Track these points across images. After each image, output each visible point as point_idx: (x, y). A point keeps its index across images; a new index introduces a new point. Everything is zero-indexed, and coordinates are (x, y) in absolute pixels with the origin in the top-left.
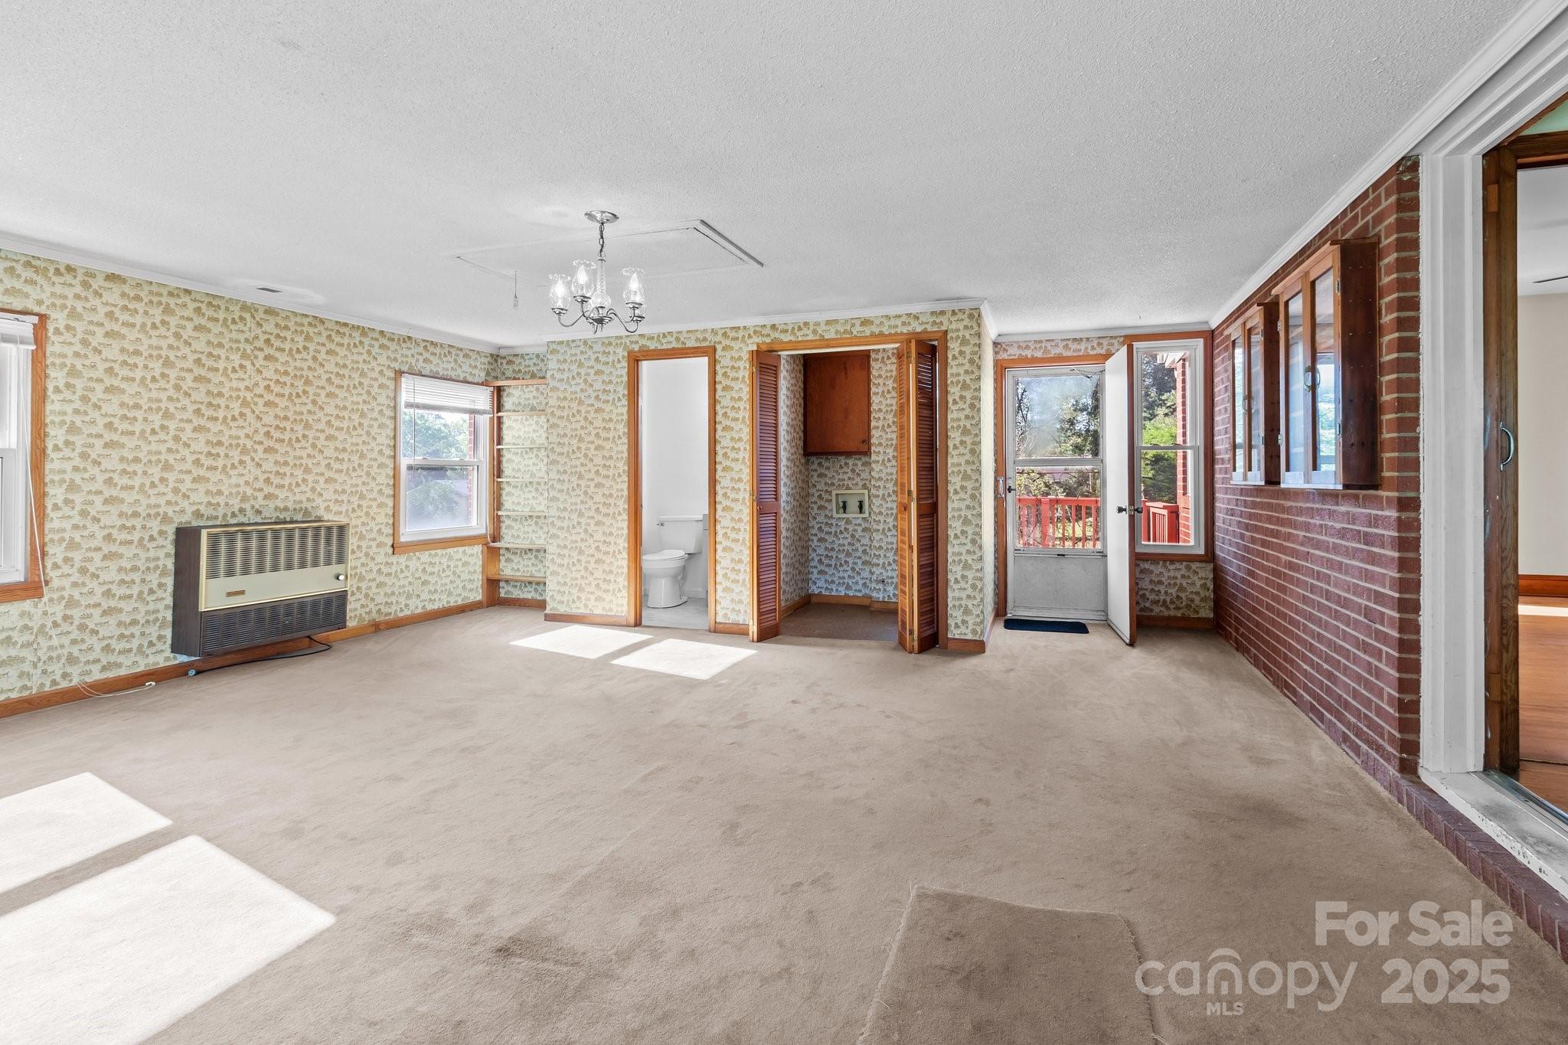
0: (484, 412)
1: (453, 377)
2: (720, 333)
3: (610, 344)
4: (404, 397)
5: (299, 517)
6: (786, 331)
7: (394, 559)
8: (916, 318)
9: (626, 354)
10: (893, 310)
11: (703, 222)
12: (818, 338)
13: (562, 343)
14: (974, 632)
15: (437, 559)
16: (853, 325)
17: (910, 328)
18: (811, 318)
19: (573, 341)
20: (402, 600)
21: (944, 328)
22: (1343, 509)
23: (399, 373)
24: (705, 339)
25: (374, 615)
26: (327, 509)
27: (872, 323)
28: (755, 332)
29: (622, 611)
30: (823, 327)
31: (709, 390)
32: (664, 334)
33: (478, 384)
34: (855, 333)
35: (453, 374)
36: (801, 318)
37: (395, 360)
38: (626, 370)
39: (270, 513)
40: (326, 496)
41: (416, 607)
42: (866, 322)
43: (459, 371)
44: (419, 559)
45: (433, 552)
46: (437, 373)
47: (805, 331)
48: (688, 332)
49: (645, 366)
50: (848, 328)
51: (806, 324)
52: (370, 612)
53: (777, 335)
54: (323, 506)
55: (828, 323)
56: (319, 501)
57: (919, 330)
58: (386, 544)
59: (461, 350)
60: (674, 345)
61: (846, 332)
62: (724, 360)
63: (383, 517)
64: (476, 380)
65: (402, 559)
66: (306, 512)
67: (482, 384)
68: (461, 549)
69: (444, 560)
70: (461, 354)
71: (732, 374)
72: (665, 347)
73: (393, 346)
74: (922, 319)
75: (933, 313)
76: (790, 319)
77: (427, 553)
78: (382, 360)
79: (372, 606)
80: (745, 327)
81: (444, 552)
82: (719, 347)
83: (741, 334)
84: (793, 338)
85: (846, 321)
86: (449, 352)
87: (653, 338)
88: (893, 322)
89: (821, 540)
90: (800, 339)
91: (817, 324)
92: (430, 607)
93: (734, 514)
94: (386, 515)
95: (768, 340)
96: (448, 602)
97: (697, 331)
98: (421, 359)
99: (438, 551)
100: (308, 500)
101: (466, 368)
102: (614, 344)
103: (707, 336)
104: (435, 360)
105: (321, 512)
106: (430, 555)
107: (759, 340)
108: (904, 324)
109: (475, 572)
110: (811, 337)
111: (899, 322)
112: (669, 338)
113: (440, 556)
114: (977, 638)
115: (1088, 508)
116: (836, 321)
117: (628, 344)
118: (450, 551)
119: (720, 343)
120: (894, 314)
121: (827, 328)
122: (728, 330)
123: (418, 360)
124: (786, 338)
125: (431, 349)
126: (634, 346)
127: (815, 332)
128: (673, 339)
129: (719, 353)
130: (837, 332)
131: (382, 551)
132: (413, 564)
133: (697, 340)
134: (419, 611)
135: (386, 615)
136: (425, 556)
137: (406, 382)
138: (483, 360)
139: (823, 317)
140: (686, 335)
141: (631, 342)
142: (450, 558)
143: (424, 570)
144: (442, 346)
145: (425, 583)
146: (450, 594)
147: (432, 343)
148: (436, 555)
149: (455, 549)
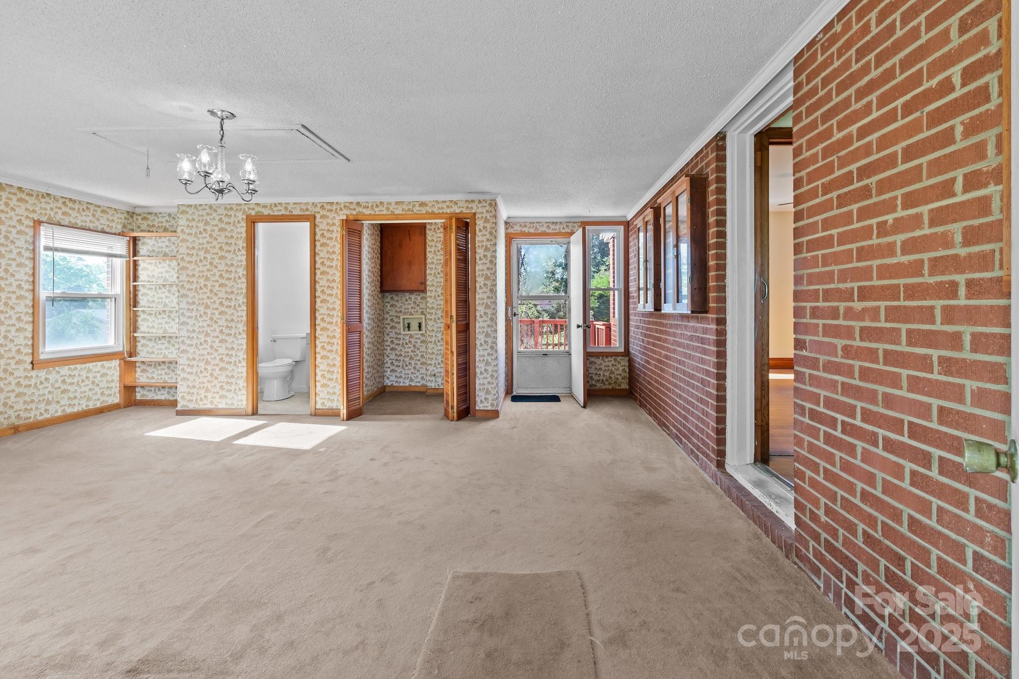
0: (121, 256)
1: (91, 228)
2: (319, 206)
3: (231, 209)
4: (43, 241)
6: (368, 207)
7: (34, 373)
8: (456, 203)
9: (245, 217)
10: (441, 197)
11: (303, 126)
12: (390, 213)
13: (190, 206)
14: (492, 405)
15: (76, 373)
16: (414, 206)
17: (452, 210)
18: (385, 199)
19: (200, 205)
20: (42, 406)
21: (473, 211)
22: (691, 324)
23: (38, 223)
24: (307, 210)
27: (427, 205)
28: (345, 206)
29: (242, 405)
30: (393, 206)
31: (311, 246)
32: (275, 204)
33: (115, 234)
34: (415, 211)
35: (91, 226)
36: (378, 199)
37: (34, 211)
38: (245, 229)
41: (55, 411)
42: (423, 204)
43: (97, 223)
44: (58, 372)
45: (72, 367)
46: (76, 223)
47: (381, 208)
48: (294, 204)
49: (261, 227)
50: (411, 207)
51: (381, 203)
52: (10, 418)
53: (361, 210)
55: (397, 203)
57: (457, 211)
58: (25, 362)
59: (99, 207)
60: (283, 212)
61: (409, 210)
62: (322, 225)
63: (22, 340)
64: (113, 231)
65: (42, 373)
67: (119, 234)
68: (99, 364)
69: (84, 373)
70: (99, 210)
71: (328, 235)
72: (276, 213)
73: (32, 200)
74: (460, 204)
75: (466, 201)
76: (371, 199)
77: (66, 367)
78: (23, 211)
79: (10, 412)
80: (337, 203)
81: (83, 366)
82: (318, 216)
83: (334, 207)
84: (372, 212)
85: (409, 203)
86: (87, 208)
87: (266, 207)
88: (440, 205)
89: (392, 349)
90: (377, 213)
91: (389, 204)
92: (69, 410)
93: (329, 333)
94: (26, 338)
95: (354, 213)
96: (87, 406)
97: (301, 203)
98: (60, 212)
99: (78, 366)
101: (103, 221)
102: (235, 209)
103: (309, 207)
104: (74, 214)
106: (69, 369)
107: (348, 212)
108: (448, 207)
109: (113, 381)
110: (385, 212)
111: (444, 206)
112: (279, 208)
113: (80, 369)
114: (494, 409)
115: (561, 325)
116: (403, 203)
117: (247, 210)
118: (90, 365)
119: (319, 212)
120: (442, 200)
121: (396, 207)
122: (325, 205)
123: (57, 213)
124: (367, 212)
125: (70, 205)
126: (251, 211)
127: (388, 209)
128: (282, 208)
129: (318, 219)
130: (403, 210)
131: (21, 367)
132: (53, 377)
133: (301, 210)
134: (59, 414)
135: (26, 419)
136: (65, 370)
137: (45, 230)
138: (120, 215)
139: (393, 199)
140: (292, 206)
141: (249, 209)
142: (89, 371)
143: (64, 381)
144: (80, 202)
145: (64, 391)
146: (89, 399)
147: (71, 200)
148: (76, 369)
149: (94, 364)
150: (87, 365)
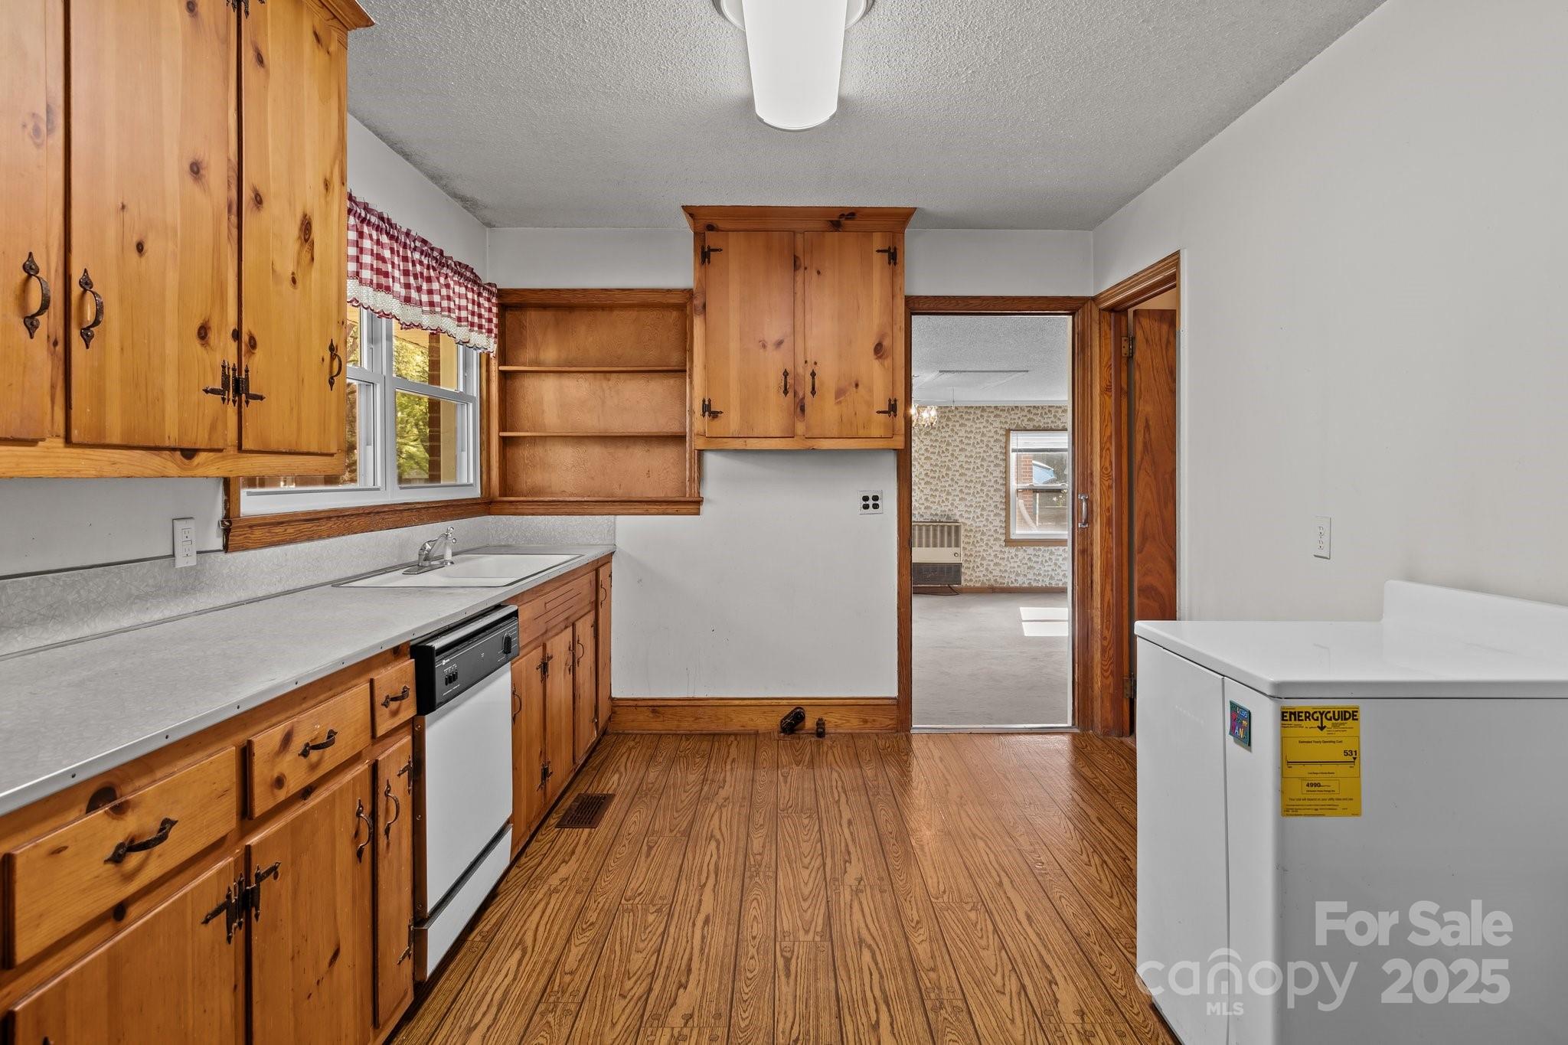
1: (1053, 427)
4: (1013, 445)
5: (944, 520)
7: (1007, 549)
15: (1040, 553)
20: (1013, 576)
23: (1008, 431)
25: (992, 582)
26: (961, 515)
37: (1006, 422)
39: (928, 517)
40: (960, 508)
41: (1022, 582)
43: (1059, 423)
44: (1025, 551)
45: (1037, 548)
46: (1039, 426)
52: (990, 580)
54: (958, 514)
56: (956, 511)
58: (1000, 540)
59: (1060, 407)
63: (998, 522)
65: (1013, 550)
66: (948, 517)
68: (1061, 548)
69: (1047, 555)
73: (1004, 414)
77: (1031, 547)
78: (997, 424)
79: (990, 576)
81: (1047, 548)
86: (1050, 411)
92: (1034, 584)
94: (1001, 521)
98: (1026, 419)
99: (1041, 547)
100: (949, 510)
104: (1037, 418)
105: (957, 517)
106: (1034, 549)
113: (1044, 551)
118: (1053, 548)
123: (1023, 420)
125: (1034, 411)
131: (998, 543)
132: (1021, 554)
134: (1026, 585)
135: (1001, 584)
136: (1030, 550)
137: (1013, 436)
142: (1052, 553)
143: (1030, 559)
144: (1042, 407)
145: (1030, 568)
146: (1052, 578)
147: (1034, 407)
148: (1040, 550)
149: (1056, 548)
150: (1050, 548)
